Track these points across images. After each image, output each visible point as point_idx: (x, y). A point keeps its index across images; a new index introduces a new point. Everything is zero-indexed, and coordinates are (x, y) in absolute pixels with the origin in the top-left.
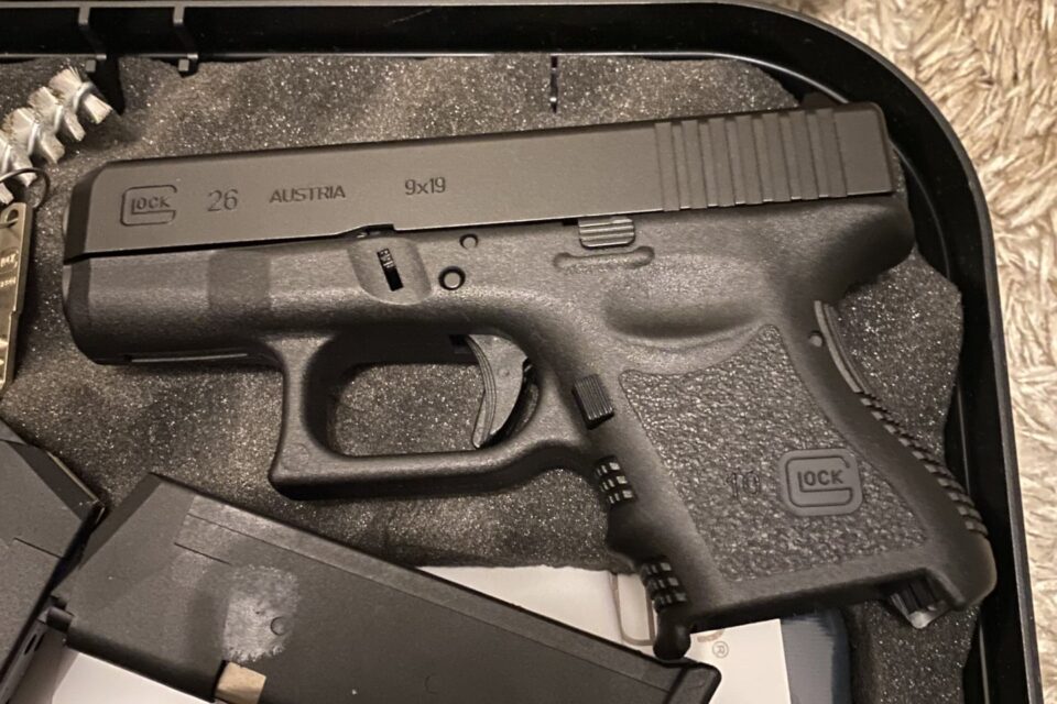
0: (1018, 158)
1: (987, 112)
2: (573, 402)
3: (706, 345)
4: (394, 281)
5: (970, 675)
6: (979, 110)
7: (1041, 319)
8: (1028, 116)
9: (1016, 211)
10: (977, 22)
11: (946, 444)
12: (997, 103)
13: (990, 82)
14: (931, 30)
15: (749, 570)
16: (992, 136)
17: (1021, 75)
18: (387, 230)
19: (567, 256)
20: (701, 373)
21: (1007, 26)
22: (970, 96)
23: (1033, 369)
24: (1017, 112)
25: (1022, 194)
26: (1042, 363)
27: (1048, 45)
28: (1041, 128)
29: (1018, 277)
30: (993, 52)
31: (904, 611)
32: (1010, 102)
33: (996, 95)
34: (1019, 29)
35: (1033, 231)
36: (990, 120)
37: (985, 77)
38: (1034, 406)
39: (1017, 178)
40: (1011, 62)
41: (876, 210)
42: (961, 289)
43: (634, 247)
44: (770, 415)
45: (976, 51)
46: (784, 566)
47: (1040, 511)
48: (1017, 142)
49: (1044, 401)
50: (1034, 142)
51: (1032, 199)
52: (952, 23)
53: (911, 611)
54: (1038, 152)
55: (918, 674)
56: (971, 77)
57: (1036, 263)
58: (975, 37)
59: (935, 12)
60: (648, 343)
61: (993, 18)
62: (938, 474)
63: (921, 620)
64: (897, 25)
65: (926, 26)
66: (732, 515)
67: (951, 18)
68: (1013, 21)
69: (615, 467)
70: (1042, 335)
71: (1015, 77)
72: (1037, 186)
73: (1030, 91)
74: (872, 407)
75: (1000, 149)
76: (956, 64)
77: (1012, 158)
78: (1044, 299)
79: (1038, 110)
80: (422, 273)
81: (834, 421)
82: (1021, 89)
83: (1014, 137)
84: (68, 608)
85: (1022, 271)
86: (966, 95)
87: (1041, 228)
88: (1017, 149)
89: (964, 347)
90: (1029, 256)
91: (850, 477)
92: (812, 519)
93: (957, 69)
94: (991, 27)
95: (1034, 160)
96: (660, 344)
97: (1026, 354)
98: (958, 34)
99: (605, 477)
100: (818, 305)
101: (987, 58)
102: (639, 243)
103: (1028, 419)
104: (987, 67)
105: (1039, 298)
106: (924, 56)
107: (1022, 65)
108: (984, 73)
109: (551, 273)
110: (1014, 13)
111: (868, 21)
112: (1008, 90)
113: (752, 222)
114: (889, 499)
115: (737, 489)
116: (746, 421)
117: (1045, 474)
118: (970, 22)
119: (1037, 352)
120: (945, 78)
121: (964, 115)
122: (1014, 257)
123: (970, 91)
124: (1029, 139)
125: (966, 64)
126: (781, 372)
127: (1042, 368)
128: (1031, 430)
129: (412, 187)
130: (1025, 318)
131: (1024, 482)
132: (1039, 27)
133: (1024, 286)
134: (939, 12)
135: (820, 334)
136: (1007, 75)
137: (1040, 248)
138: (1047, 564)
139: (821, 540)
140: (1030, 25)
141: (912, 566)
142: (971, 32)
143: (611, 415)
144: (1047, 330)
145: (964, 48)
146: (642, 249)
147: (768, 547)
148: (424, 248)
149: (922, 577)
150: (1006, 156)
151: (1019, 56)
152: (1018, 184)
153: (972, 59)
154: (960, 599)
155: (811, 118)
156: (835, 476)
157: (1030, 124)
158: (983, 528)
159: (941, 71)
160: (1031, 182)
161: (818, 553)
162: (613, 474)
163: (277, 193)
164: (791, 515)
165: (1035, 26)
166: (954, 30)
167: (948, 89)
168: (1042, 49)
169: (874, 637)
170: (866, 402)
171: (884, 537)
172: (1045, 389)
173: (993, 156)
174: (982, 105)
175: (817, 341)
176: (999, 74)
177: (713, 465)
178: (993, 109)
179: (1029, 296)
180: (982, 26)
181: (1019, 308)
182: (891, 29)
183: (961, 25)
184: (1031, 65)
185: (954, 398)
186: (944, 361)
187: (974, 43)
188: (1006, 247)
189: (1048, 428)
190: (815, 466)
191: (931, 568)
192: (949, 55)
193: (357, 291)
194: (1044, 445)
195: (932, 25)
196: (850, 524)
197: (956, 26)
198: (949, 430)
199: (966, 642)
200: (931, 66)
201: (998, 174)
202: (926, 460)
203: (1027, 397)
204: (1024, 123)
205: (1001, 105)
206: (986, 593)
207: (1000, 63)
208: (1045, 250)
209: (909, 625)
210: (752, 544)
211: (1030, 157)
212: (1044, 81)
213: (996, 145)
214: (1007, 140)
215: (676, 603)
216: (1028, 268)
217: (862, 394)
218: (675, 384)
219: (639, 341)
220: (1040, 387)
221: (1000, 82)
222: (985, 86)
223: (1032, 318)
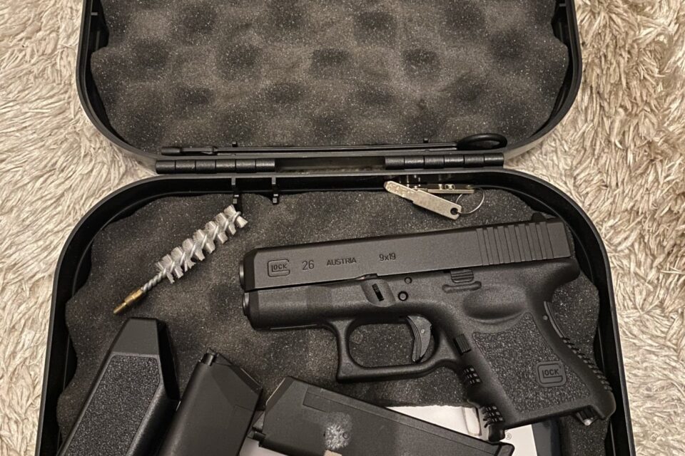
0: (619, 220)
1: (606, 199)
2: (454, 345)
3: (504, 322)
4: (380, 297)
5: (607, 442)
6: (602, 199)
7: (631, 289)
8: (623, 202)
9: (620, 243)
10: (600, 158)
11: (595, 349)
12: (610, 195)
13: (606, 186)
14: (580, 163)
15: (526, 408)
16: (608, 210)
17: (619, 184)
18: (375, 276)
19: (447, 286)
20: (504, 332)
21: (613, 162)
22: (598, 192)
23: (629, 311)
24: (619, 200)
25: (622, 236)
26: (632, 308)
27: (630, 171)
28: (629, 208)
29: (621, 271)
30: (607, 173)
31: (581, 419)
32: (615, 196)
33: (609, 192)
34: (618, 163)
35: (627, 251)
36: (607, 204)
37: (603, 184)
38: (629, 327)
39: (619, 229)
40: (615, 178)
41: (565, 264)
42: (598, 289)
43: (473, 282)
44: (530, 349)
45: (600, 172)
46: (539, 406)
47: (633, 372)
48: (619, 214)
49: (634, 325)
50: (626, 213)
51: (626, 239)
52: (589, 160)
53: (584, 419)
54: (628, 218)
55: (587, 443)
56: (598, 184)
57: (628, 266)
58: (599, 166)
59: (582, 154)
60: (483, 321)
61: (607, 157)
62: (593, 369)
63: (588, 422)
64: (565, 159)
65: (578, 161)
66: (519, 388)
67: (589, 157)
68: (615, 159)
69: (472, 370)
70: (631, 296)
71: (617, 184)
72: (627, 233)
73: (624, 192)
74: (568, 343)
75: (612, 217)
76: (591, 178)
77: (617, 220)
78: (632, 281)
79: (627, 199)
80: (391, 294)
81: (554, 350)
82: (620, 190)
83: (617, 211)
84: (263, 432)
85: (623, 269)
86: (596, 192)
87: (630, 250)
88: (619, 216)
89: (600, 312)
90: (625, 262)
91: (561, 372)
92: (548, 388)
93: (592, 180)
94: (606, 161)
95: (626, 221)
96: (487, 321)
97: (626, 305)
98: (592, 165)
99: (468, 374)
100: (545, 303)
101: (605, 175)
102: (475, 280)
103: (627, 333)
104: (605, 180)
105: (630, 281)
106: (578, 175)
107: (620, 180)
108: (604, 182)
109: (442, 293)
110: (616, 157)
111: (553, 156)
112: (615, 190)
113: (518, 271)
114: (576, 380)
115: (520, 378)
116: (521, 351)
117: (635, 356)
118: (597, 160)
119: (630, 304)
120: (587, 184)
121: (596, 201)
122: (619, 263)
123: (598, 190)
124: (624, 212)
125: (596, 178)
126: (533, 331)
127: (632, 311)
128: (628, 337)
129: (382, 257)
130: (624, 289)
131: (625, 360)
132: (627, 163)
133: (623, 275)
134: (584, 154)
135: (547, 315)
136: (614, 184)
137: (630, 258)
138: (637, 395)
139: (552, 396)
140: (623, 161)
141: (585, 405)
142: (598, 164)
143: (470, 350)
144: (634, 294)
145: (595, 171)
146: (476, 282)
147: (533, 399)
148: (391, 284)
149: (589, 408)
150: (614, 220)
151: (619, 175)
152: (620, 232)
153: (599, 175)
154: (603, 416)
155: (538, 226)
156: (556, 371)
157: (624, 205)
158: (611, 388)
159: (585, 181)
160: (625, 231)
161: (551, 401)
162: (472, 373)
163: (329, 261)
164: (540, 387)
165: (625, 162)
166: (590, 163)
167: (588, 189)
168: (628, 173)
169: (570, 429)
170: (565, 341)
171: (575, 394)
172: (634, 320)
173: (609, 219)
174: (603, 197)
175: (546, 318)
176: (610, 182)
177: (510, 369)
178: (608, 199)
179: (626, 280)
180: (602, 161)
181: (622, 285)
182: (563, 161)
183: (593, 160)
184: (624, 179)
185: (597, 332)
186: (593, 317)
187: (599, 169)
188: (615, 258)
189: (635, 336)
190: (548, 368)
191: (593, 405)
192: (588, 174)
193: (366, 301)
194: (634, 344)
195: (581, 160)
196: (562, 390)
197: (591, 161)
198: (595, 344)
199: (605, 430)
200: (581, 179)
201: (611, 227)
202: (589, 364)
203: (626, 323)
204: (622, 205)
205: (611, 197)
206: (612, 413)
207: (611, 179)
208: (632, 260)
209: (584, 424)
210: (527, 398)
211: (624, 220)
212: (629, 187)
213: (610, 214)
214: (614, 213)
215: (499, 421)
216: (625, 268)
217: (563, 338)
218: (494, 338)
219: (478, 320)
220: (631, 319)
221: (611, 187)
222: (604, 188)
223: (628, 289)
